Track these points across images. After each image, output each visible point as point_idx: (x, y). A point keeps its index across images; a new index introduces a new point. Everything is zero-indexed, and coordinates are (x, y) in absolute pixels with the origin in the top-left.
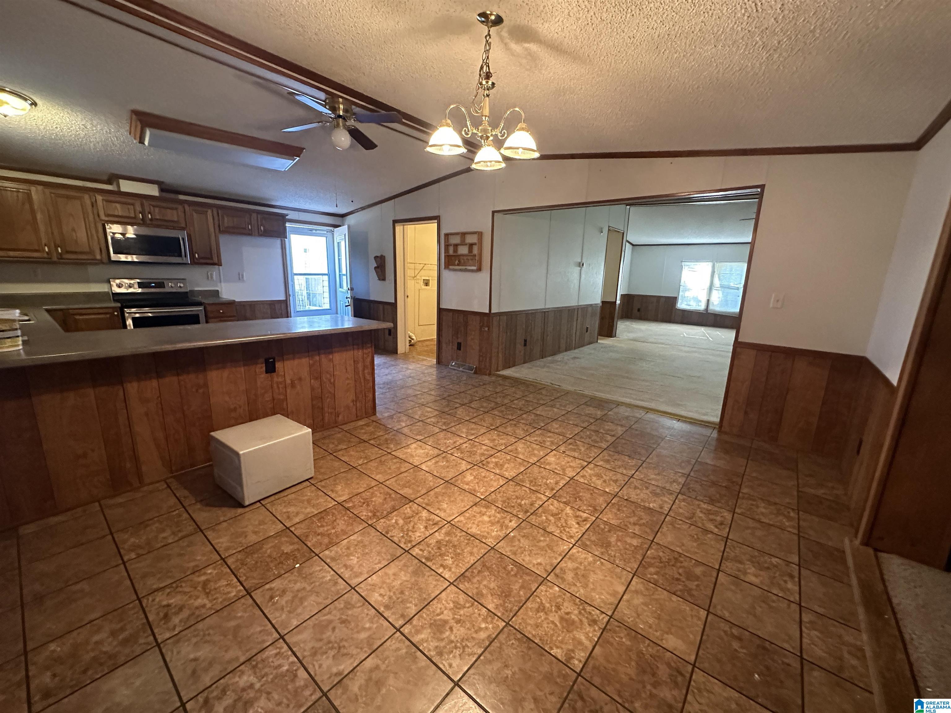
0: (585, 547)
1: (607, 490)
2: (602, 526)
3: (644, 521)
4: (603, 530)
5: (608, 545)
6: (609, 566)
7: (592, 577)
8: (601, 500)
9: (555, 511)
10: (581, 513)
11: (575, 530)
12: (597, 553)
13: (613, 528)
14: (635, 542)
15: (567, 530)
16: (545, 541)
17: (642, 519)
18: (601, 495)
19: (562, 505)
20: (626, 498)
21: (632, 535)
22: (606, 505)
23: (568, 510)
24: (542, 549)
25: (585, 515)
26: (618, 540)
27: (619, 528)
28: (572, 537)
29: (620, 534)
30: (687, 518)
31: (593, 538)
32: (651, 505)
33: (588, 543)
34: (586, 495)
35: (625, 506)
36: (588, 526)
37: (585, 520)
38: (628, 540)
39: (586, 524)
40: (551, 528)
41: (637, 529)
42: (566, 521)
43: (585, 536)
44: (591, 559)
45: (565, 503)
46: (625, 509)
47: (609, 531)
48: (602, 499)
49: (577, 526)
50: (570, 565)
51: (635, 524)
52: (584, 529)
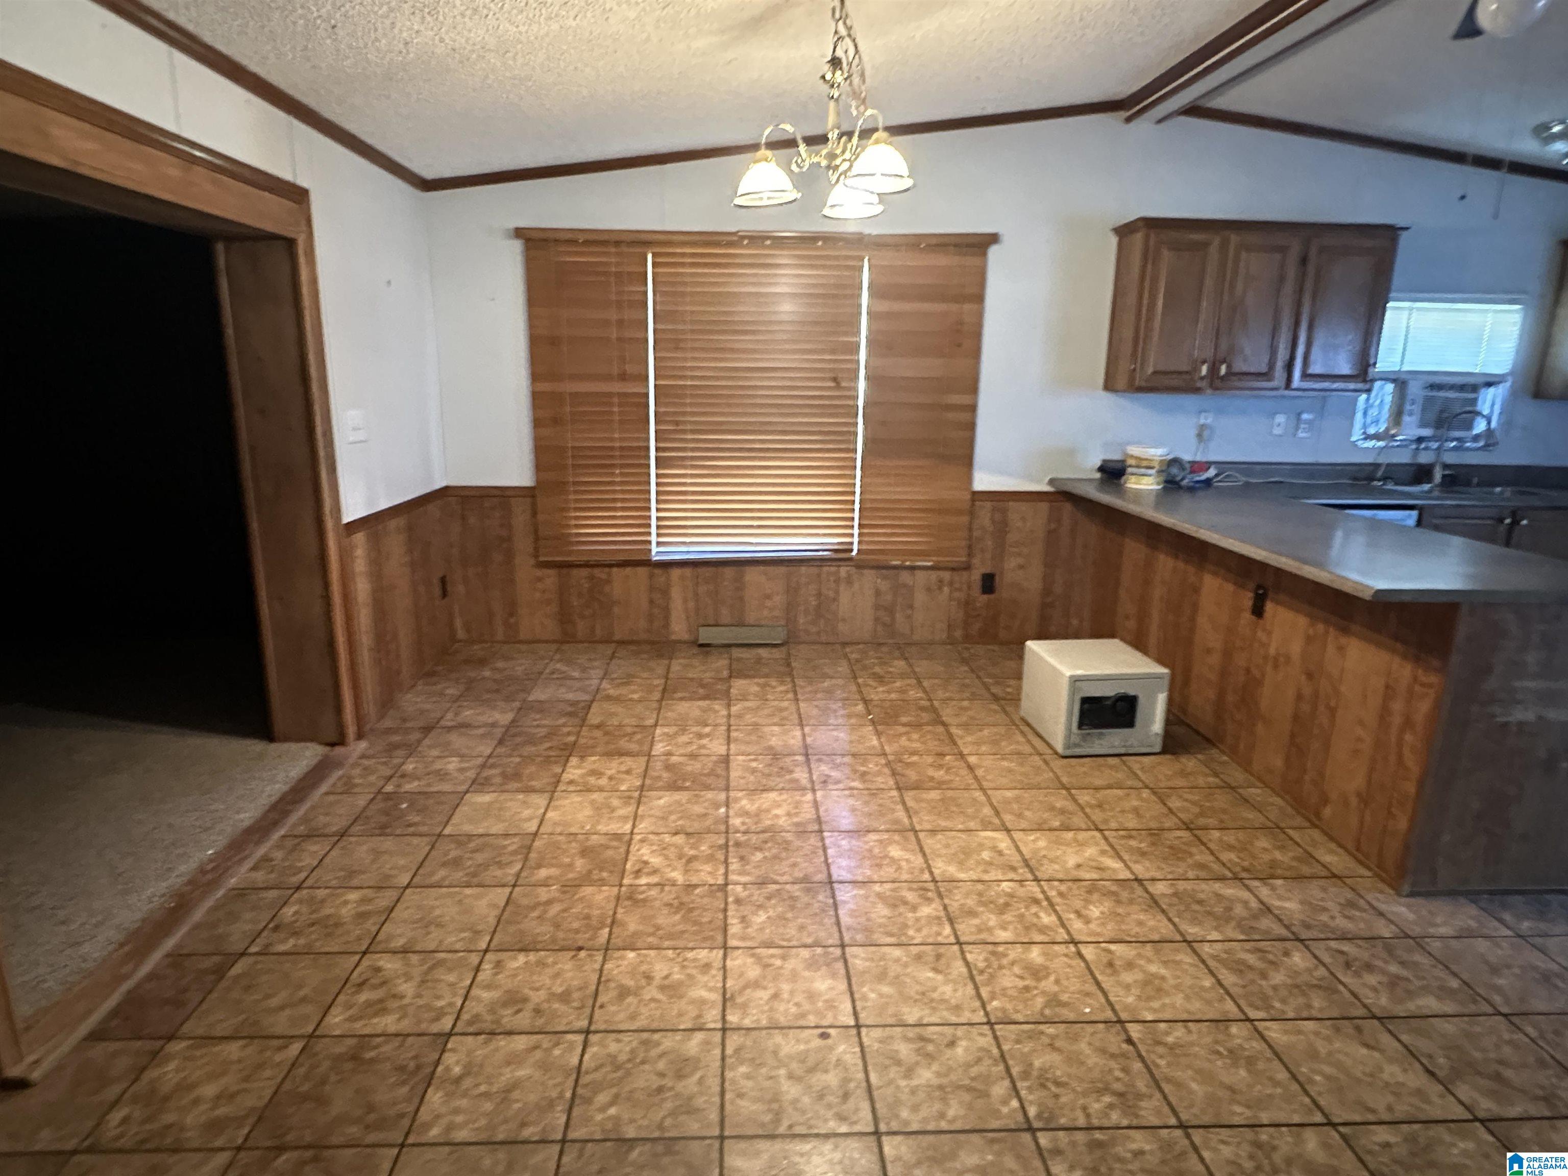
0: (617, 836)
1: (631, 955)
2: (605, 874)
3: (535, 914)
4: (602, 870)
5: (585, 852)
6: (573, 830)
7: (588, 812)
8: (632, 923)
9: (696, 865)
10: (654, 879)
11: (643, 851)
12: (595, 837)
13: (586, 879)
14: (543, 873)
15: (655, 848)
16: (675, 822)
17: (539, 917)
18: (635, 934)
19: (694, 880)
20: (583, 954)
21: (551, 882)
22: (619, 916)
23: (678, 876)
24: (671, 813)
25: (643, 880)
26: (571, 865)
27: (577, 885)
28: (642, 841)
29: (571, 876)
30: (440, 963)
31: (610, 853)
32: (522, 959)
33: (615, 844)
34: (665, 919)
35: (577, 931)
36: (628, 866)
37: (638, 873)
38: (553, 871)
39: (634, 865)
40: (680, 839)
41: (543, 894)
42: (667, 858)
43: (622, 850)
44: (599, 827)
45: (696, 886)
46: (575, 925)
47: (590, 872)
48: (632, 927)
49: (645, 858)
50: (621, 812)
51: (549, 902)
52: (632, 859)
